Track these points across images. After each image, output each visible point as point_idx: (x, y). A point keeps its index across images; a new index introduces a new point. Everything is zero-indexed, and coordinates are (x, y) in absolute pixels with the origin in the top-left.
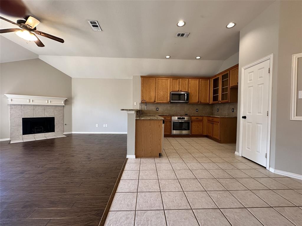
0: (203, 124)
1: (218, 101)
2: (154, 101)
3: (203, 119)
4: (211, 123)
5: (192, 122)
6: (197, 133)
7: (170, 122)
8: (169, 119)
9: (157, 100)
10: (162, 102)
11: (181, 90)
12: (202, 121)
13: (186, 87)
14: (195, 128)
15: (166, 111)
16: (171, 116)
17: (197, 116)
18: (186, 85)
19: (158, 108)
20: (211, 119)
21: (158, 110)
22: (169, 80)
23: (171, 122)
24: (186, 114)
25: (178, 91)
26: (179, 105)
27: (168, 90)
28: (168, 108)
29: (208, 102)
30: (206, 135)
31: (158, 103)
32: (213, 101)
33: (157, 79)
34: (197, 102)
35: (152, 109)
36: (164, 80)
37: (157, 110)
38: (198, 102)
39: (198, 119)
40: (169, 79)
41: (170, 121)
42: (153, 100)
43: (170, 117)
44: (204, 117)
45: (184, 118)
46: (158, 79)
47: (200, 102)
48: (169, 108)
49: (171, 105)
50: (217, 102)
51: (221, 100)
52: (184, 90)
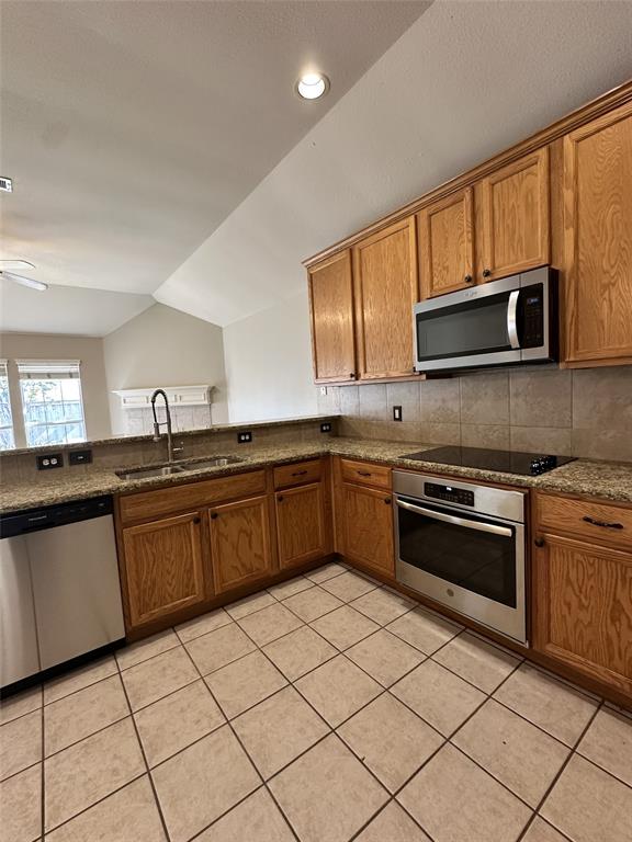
2: (352, 376)
5: (542, 545)
8: (385, 482)
9: (362, 370)
10: (382, 374)
11: (488, 267)
19: (400, 408)
21: (400, 419)
22: (411, 229)
25: (470, 279)
27: (408, 297)
35: (376, 413)
36: (387, 242)
37: (395, 419)
39: (613, 534)
40: (412, 219)
41: (388, 495)
43: (386, 471)
45: (468, 497)
46: (361, 250)
48: (455, 405)
52: (513, 258)
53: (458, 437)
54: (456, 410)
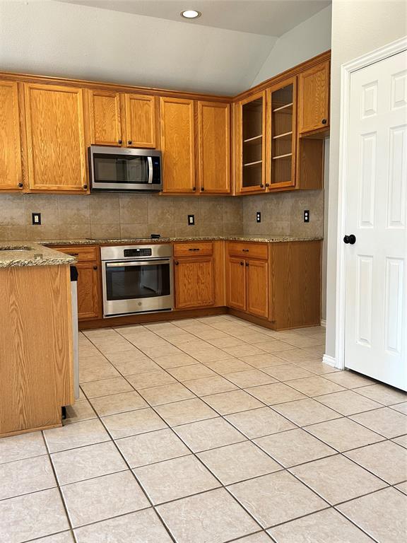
0: (214, 269)
1: (262, 186)
2: (21, 185)
3: (213, 250)
4: (242, 264)
5: (178, 264)
6: (195, 304)
7: (95, 268)
8: (91, 257)
9: (31, 181)
10: (54, 187)
11: (129, 139)
12: (209, 257)
13: (149, 129)
14: (190, 287)
15: (74, 227)
16: (98, 246)
17: (193, 241)
18: (148, 120)
19: (39, 215)
20: (239, 248)
21: (39, 223)
22: (79, 96)
23: (98, 268)
24: (153, 236)
25: (121, 142)
26: (125, 200)
27: (77, 139)
28: (82, 212)
29: (227, 188)
30: (225, 305)
31: (36, 193)
32: (244, 186)
33: (27, 86)
34: (192, 188)
35: (12, 218)
36: (58, 95)
37: (34, 223)
38: (194, 189)
39: (197, 253)
40: (80, 90)
41: (95, 265)
42: (12, 181)
43: (91, 249)
44: (217, 245)
45: (148, 252)
46: (31, 88)
47: (203, 189)
48: (86, 213)
49: (95, 200)
50: (258, 187)
51: (269, 181)
52: (140, 139)
53: (89, 233)
54: (88, 216)
